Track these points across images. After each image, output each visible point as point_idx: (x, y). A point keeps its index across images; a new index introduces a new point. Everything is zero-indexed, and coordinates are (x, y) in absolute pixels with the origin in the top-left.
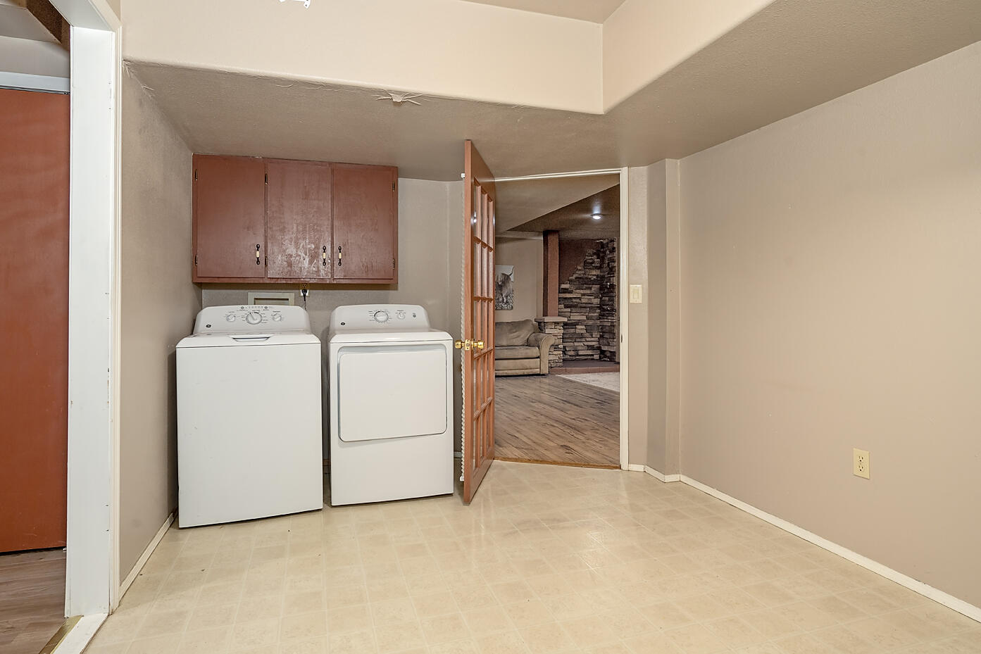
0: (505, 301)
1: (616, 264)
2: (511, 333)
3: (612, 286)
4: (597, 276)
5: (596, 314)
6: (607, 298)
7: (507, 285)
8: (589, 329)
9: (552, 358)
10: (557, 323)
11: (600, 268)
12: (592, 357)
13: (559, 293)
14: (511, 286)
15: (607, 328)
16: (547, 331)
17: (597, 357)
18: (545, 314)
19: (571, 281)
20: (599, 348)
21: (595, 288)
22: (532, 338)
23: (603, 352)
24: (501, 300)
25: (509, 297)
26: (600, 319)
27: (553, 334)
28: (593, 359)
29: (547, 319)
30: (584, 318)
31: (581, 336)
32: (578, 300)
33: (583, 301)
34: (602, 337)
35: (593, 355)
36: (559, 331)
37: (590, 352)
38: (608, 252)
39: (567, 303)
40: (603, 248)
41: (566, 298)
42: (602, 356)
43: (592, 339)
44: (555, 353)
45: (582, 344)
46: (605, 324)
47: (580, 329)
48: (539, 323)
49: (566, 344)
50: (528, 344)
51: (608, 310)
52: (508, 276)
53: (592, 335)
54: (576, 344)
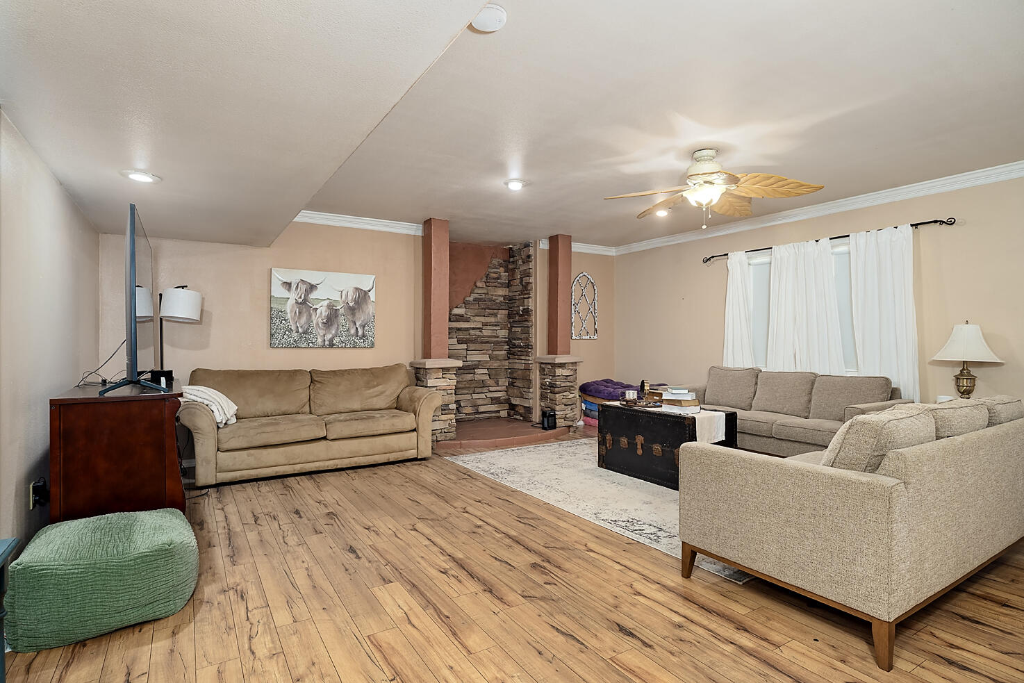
0: (360, 333)
1: (532, 280)
2: (370, 388)
3: (527, 312)
4: (504, 297)
5: (503, 352)
6: (519, 329)
7: (364, 306)
8: (493, 374)
9: (438, 425)
10: (445, 370)
11: (509, 285)
12: (498, 414)
13: (450, 320)
14: (370, 309)
15: (520, 372)
16: (430, 383)
17: (504, 414)
18: (427, 355)
19: (466, 304)
20: (508, 401)
21: (502, 314)
22: (405, 396)
23: (513, 407)
24: (353, 331)
25: (367, 328)
26: (509, 358)
27: (440, 387)
28: (499, 417)
29: (429, 364)
30: (487, 358)
31: (483, 384)
32: (477, 333)
33: (485, 333)
34: (511, 384)
35: (498, 412)
36: (449, 382)
37: (494, 408)
38: (520, 262)
39: (462, 335)
40: (513, 256)
41: (459, 329)
42: (512, 412)
43: (498, 388)
44: (443, 417)
45: (483, 396)
46: (517, 366)
47: (481, 374)
48: (417, 370)
49: (460, 397)
50: (399, 406)
51: (521, 347)
52: (366, 293)
53: (497, 383)
54: (475, 396)
